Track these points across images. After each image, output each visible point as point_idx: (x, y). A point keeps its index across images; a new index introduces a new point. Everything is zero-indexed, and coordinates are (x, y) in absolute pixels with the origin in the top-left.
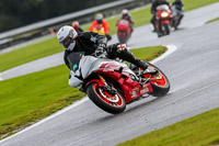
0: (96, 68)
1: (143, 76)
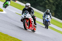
0: (29, 18)
1: (34, 25)
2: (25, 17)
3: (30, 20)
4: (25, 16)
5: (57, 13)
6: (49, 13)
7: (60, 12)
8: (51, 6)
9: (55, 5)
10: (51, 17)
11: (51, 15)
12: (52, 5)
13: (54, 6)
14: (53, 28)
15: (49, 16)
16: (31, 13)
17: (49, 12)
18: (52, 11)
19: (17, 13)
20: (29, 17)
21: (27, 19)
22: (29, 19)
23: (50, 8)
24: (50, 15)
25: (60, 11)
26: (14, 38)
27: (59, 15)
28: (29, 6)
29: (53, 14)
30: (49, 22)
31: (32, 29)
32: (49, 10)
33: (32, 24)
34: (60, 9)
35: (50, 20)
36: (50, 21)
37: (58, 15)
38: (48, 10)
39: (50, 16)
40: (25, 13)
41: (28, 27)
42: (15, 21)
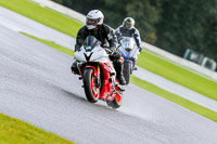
2: (88, 58)
3: (105, 67)
4: (88, 54)
5: (167, 34)
6: (133, 31)
7: (176, 29)
8: (145, 10)
9: (159, 5)
10: (138, 44)
11: (139, 38)
12: (149, 6)
13: (153, 9)
14: (151, 85)
15: (132, 41)
16: (108, 45)
17: (133, 27)
18: (149, 26)
19: (24, 34)
20: (101, 57)
21: (95, 65)
22: (101, 66)
23: (141, 14)
24: (136, 36)
25: (178, 25)
26: (14, 120)
27: (172, 38)
28: (99, 20)
29: (153, 36)
30: (133, 60)
31: (110, 98)
32: (133, 22)
33: (110, 81)
34: (176, 17)
35: (135, 54)
36: (136, 57)
37: (168, 39)
38: (129, 21)
39: (137, 41)
40: (89, 45)
41: (97, 91)
42: (19, 61)
